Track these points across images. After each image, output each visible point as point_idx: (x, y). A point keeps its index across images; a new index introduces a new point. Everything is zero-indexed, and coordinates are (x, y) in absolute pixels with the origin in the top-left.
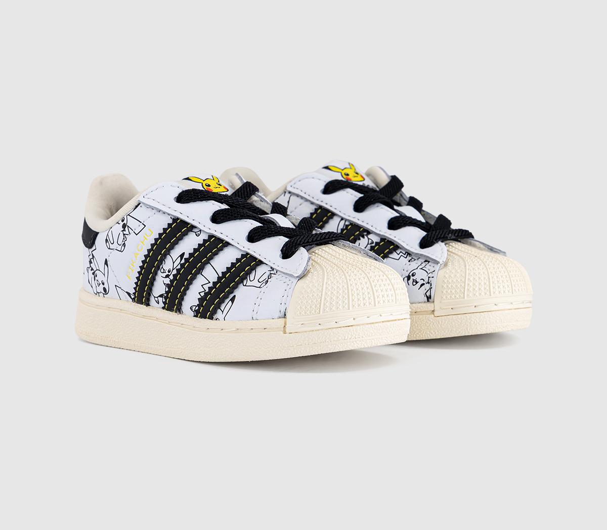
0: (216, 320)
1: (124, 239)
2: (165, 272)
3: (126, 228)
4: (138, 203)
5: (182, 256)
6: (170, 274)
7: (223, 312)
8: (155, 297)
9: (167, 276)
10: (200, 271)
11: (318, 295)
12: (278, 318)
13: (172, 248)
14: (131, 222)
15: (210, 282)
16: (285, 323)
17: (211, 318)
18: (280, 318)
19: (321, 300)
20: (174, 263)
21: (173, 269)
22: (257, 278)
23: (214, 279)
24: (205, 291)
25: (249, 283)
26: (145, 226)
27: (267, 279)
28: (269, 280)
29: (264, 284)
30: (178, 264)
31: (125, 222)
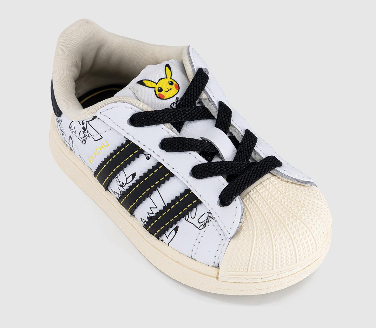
1: (84, 137)
3: (86, 131)
5: (134, 175)
7: (167, 238)
9: (122, 186)
10: (149, 195)
11: (246, 259)
12: (212, 267)
13: (125, 166)
14: (90, 129)
15: (157, 208)
16: (218, 274)
17: (158, 238)
18: (214, 267)
19: (249, 263)
20: (127, 179)
21: (126, 184)
22: (197, 217)
23: (161, 206)
24: (153, 213)
25: (190, 219)
26: (102, 138)
27: (205, 222)
28: (207, 223)
29: (202, 227)
30: (131, 181)
31: (85, 126)
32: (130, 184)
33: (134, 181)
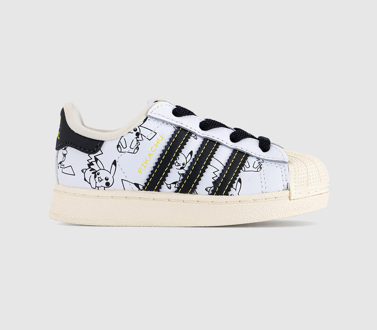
0: (231, 195)
1: (137, 144)
2: (180, 165)
3: (140, 136)
4: (146, 117)
5: (191, 153)
6: (184, 166)
7: (236, 190)
8: (167, 184)
9: (182, 168)
10: (208, 163)
12: (283, 190)
13: (182, 147)
14: (143, 131)
15: (218, 170)
16: (290, 194)
17: (227, 194)
20: (186, 158)
21: (187, 163)
22: (251, 165)
23: (221, 168)
24: (217, 176)
25: (247, 169)
26: (156, 133)
27: (259, 166)
28: (261, 166)
29: (259, 169)
30: (190, 159)
31: (138, 131)
32: (191, 161)
33: (193, 157)
